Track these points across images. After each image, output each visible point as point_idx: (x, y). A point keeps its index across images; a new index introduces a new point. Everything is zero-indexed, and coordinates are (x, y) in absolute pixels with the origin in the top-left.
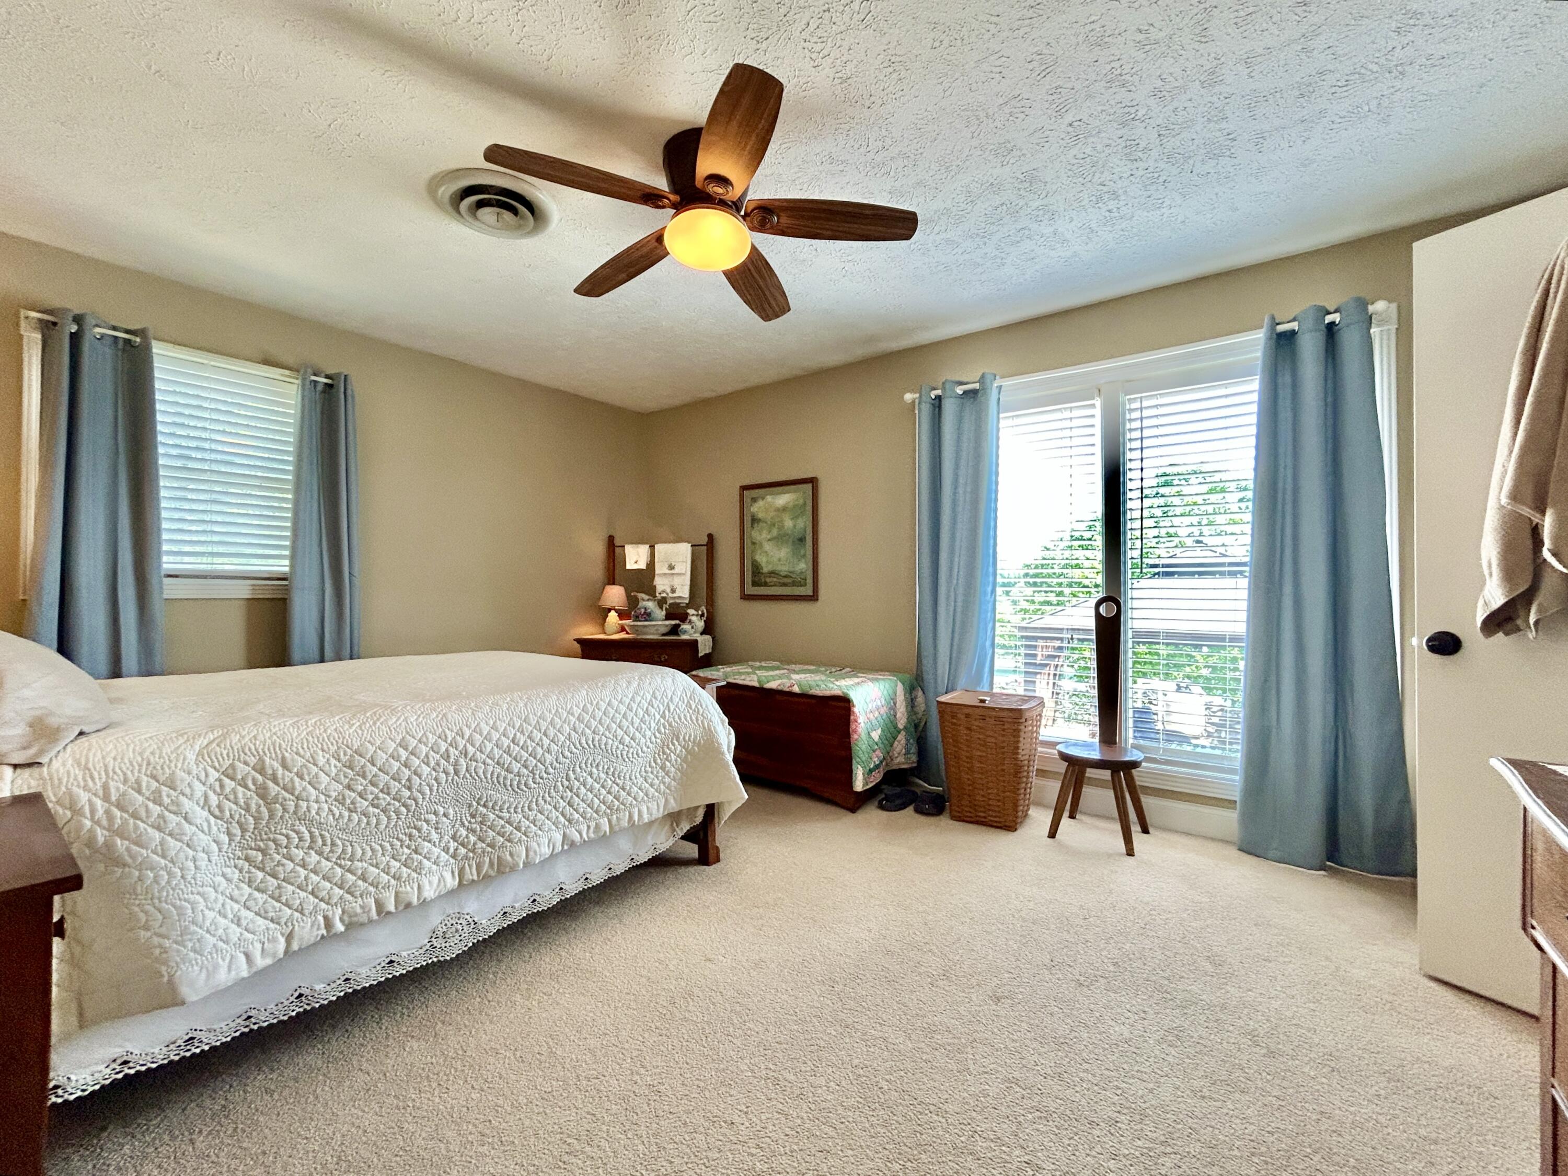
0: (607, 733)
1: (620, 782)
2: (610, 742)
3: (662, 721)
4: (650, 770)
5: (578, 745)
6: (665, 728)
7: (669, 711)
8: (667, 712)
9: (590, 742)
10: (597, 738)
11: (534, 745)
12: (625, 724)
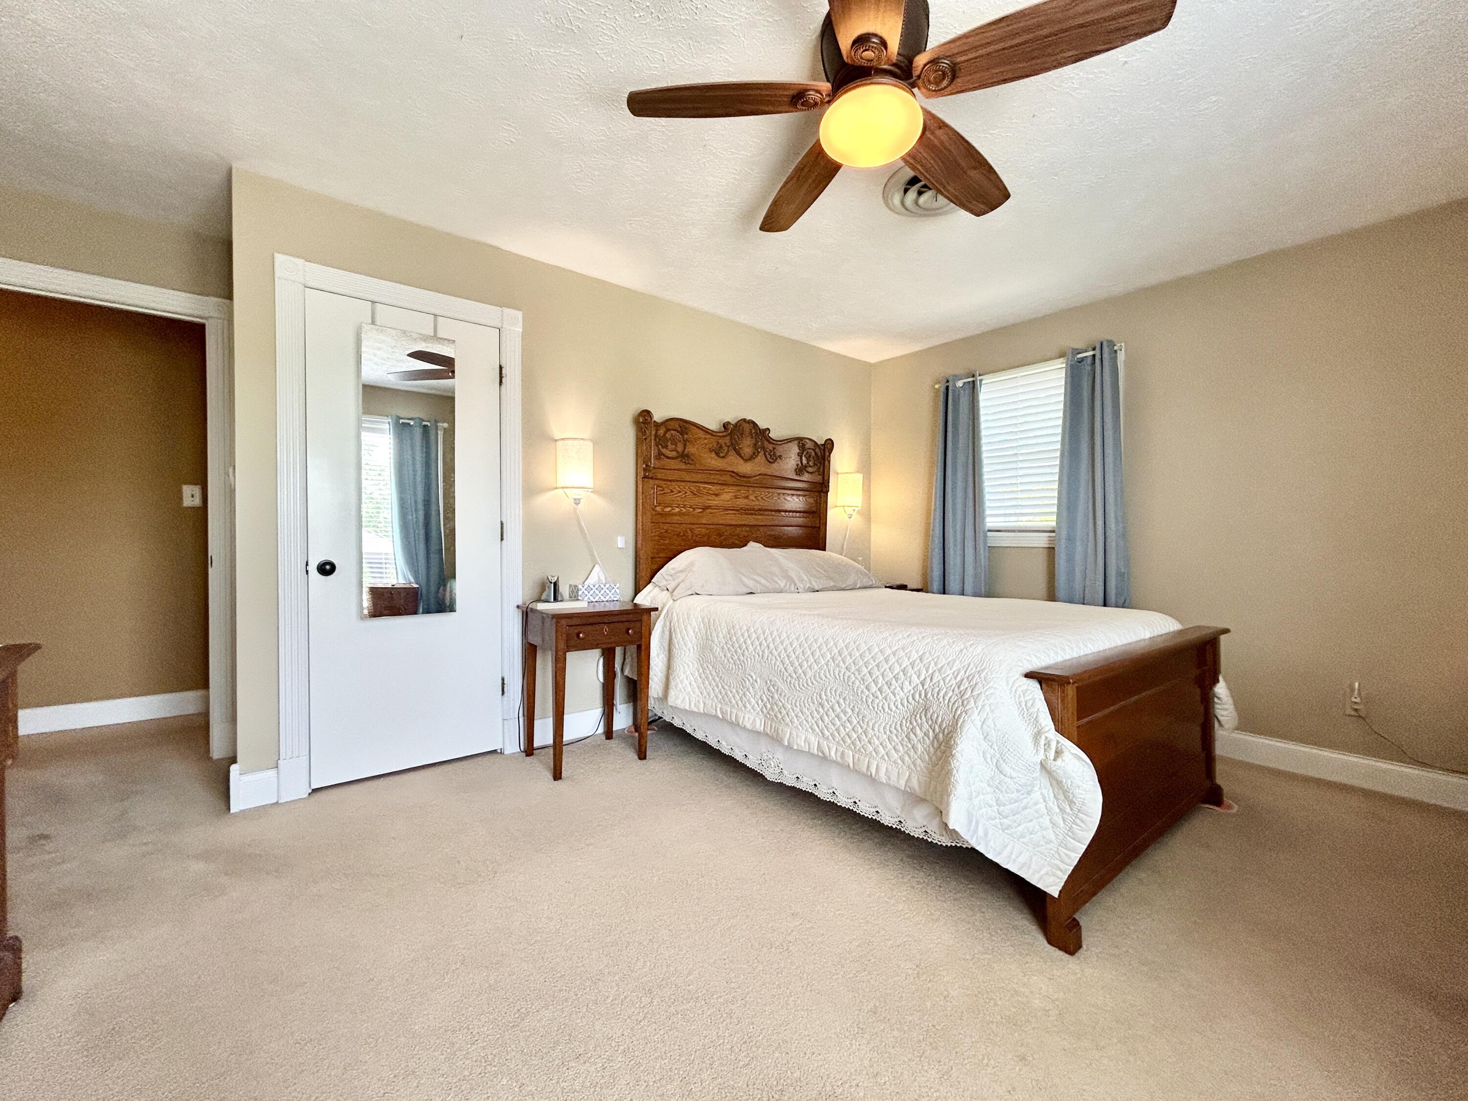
0: (857, 673)
1: (865, 727)
2: (857, 683)
3: (920, 687)
4: (895, 731)
5: (832, 672)
6: (920, 695)
7: (931, 680)
8: (928, 680)
9: (841, 675)
10: (847, 674)
11: (803, 658)
12: (876, 673)
